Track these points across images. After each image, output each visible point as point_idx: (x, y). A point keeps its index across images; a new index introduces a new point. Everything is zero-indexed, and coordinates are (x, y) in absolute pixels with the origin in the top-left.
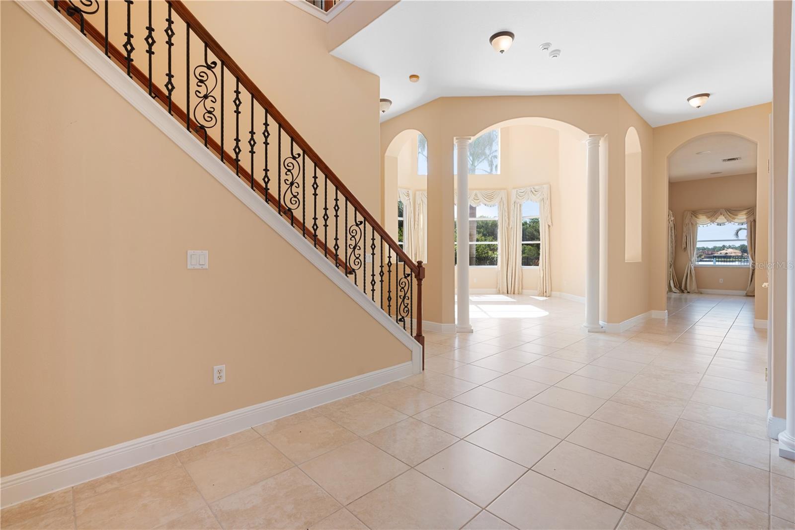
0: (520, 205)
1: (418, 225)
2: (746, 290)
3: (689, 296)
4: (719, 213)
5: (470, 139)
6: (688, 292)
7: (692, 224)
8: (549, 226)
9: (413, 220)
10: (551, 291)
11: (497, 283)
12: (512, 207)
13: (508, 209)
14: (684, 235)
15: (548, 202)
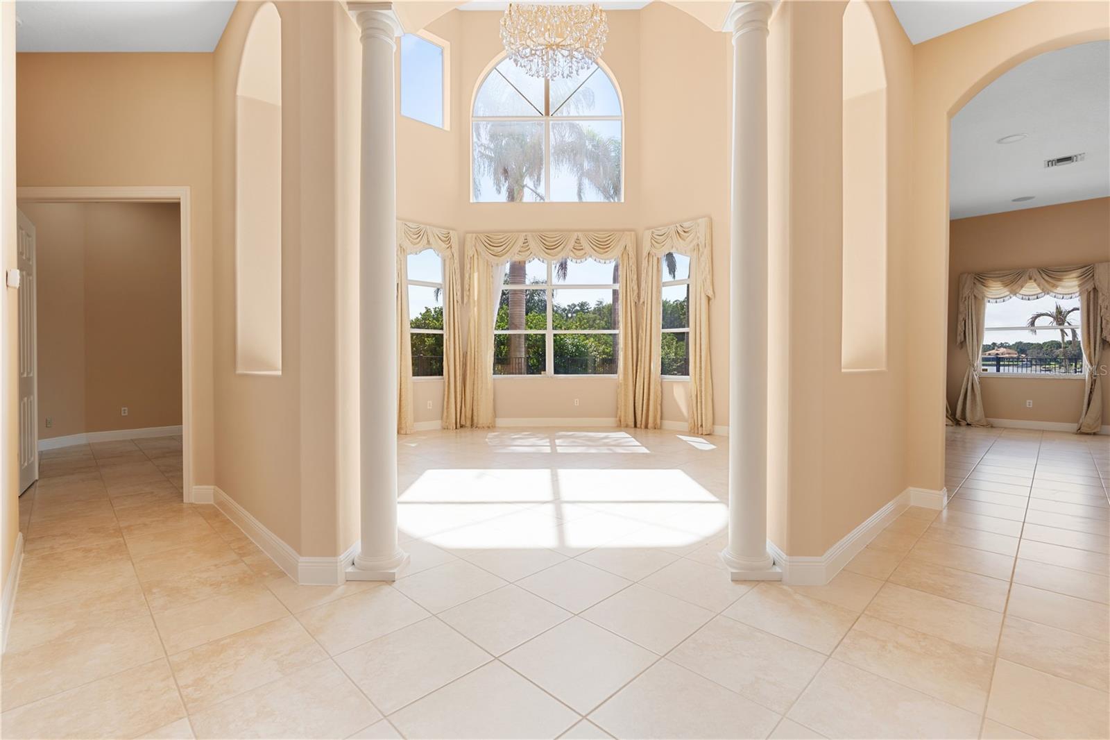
0: (658, 259)
1: (469, 296)
2: (1078, 422)
3: (970, 434)
4: (1026, 277)
6: (968, 424)
7: (975, 296)
8: (709, 299)
9: (459, 287)
10: (713, 424)
11: (618, 408)
12: (644, 264)
13: (637, 268)
14: (961, 318)
15: (707, 251)
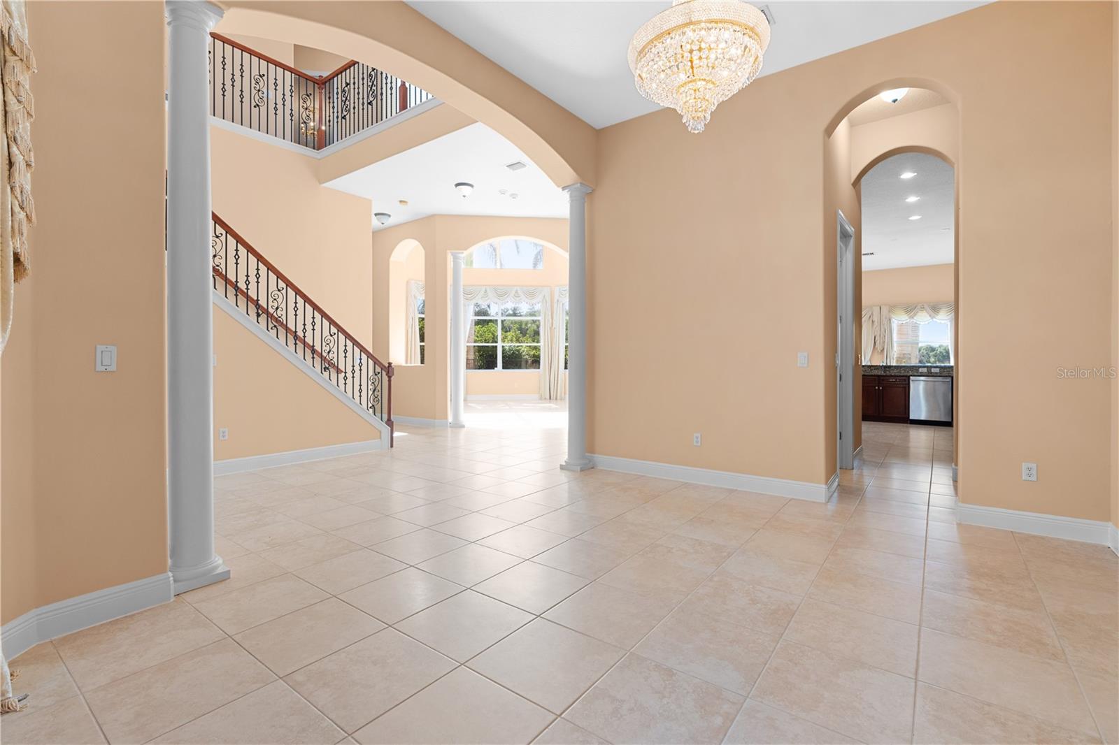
5: (462, 253)
11: (540, 388)
12: (555, 306)
